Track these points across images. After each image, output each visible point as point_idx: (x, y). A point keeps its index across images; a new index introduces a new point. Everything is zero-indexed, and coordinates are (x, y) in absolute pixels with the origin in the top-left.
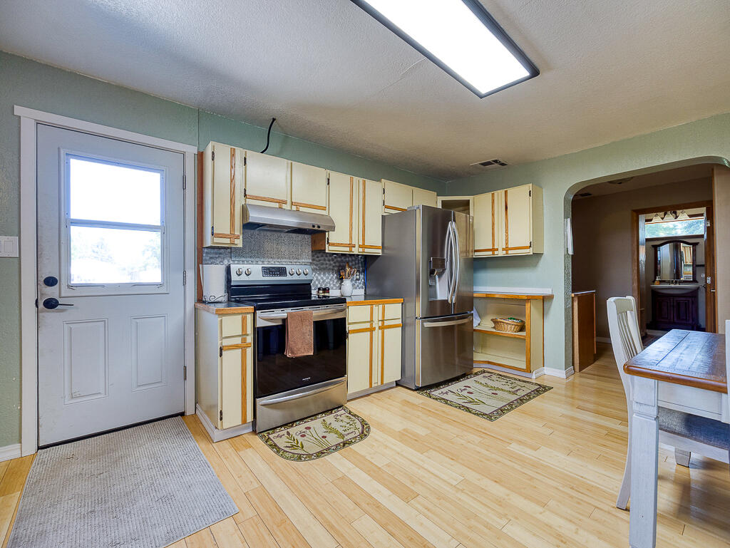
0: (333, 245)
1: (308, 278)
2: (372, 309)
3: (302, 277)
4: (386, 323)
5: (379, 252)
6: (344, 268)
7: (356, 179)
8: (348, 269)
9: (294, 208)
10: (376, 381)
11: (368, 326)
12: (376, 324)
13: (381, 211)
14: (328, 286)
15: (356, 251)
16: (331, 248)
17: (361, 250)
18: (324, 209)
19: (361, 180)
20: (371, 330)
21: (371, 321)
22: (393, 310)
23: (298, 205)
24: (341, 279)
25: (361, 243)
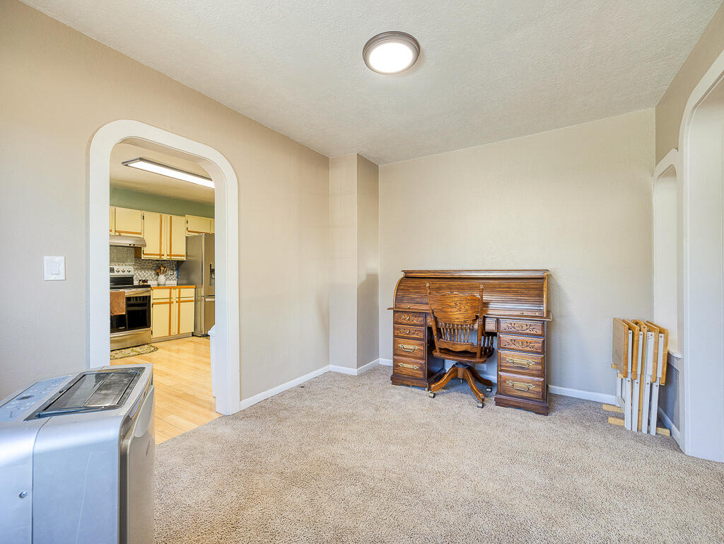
0: (147, 254)
1: (131, 273)
2: (170, 291)
3: (126, 274)
4: (181, 299)
5: (184, 258)
6: (159, 268)
7: (163, 215)
8: (162, 268)
9: (117, 234)
10: (174, 331)
11: (168, 300)
12: (174, 299)
13: (185, 234)
14: (148, 278)
15: (165, 258)
16: (145, 256)
17: (169, 257)
18: (140, 234)
19: (169, 216)
20: (170, 303)
21: (170, 298)
22: (188, 292)
23: (119, 232)
24: (158, 274)
25: (169, 253)
